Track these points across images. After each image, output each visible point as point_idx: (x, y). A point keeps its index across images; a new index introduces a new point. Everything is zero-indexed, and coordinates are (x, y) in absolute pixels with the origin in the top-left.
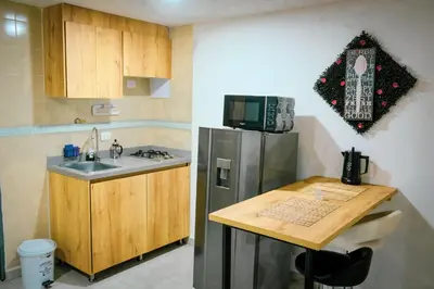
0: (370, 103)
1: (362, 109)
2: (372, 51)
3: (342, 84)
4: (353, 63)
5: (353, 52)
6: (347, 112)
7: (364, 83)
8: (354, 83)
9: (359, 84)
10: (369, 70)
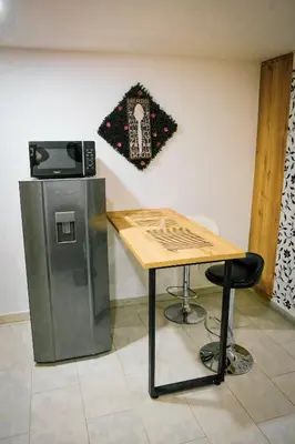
0: (149, 145)
1: (144, 149)
2: (147, 101)
3: (126, 128)
4: (133, 110)
5: (132, 101)
6: (132, 153)
7: (143, 128)
8: (136, 128)
9: (139, 129)
10: (145, 117)
